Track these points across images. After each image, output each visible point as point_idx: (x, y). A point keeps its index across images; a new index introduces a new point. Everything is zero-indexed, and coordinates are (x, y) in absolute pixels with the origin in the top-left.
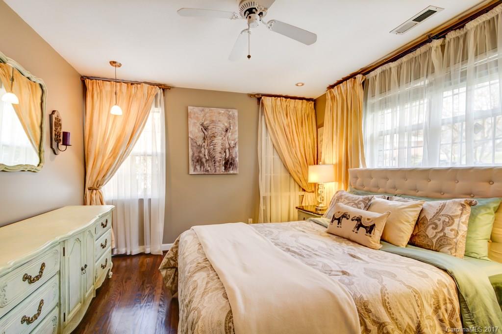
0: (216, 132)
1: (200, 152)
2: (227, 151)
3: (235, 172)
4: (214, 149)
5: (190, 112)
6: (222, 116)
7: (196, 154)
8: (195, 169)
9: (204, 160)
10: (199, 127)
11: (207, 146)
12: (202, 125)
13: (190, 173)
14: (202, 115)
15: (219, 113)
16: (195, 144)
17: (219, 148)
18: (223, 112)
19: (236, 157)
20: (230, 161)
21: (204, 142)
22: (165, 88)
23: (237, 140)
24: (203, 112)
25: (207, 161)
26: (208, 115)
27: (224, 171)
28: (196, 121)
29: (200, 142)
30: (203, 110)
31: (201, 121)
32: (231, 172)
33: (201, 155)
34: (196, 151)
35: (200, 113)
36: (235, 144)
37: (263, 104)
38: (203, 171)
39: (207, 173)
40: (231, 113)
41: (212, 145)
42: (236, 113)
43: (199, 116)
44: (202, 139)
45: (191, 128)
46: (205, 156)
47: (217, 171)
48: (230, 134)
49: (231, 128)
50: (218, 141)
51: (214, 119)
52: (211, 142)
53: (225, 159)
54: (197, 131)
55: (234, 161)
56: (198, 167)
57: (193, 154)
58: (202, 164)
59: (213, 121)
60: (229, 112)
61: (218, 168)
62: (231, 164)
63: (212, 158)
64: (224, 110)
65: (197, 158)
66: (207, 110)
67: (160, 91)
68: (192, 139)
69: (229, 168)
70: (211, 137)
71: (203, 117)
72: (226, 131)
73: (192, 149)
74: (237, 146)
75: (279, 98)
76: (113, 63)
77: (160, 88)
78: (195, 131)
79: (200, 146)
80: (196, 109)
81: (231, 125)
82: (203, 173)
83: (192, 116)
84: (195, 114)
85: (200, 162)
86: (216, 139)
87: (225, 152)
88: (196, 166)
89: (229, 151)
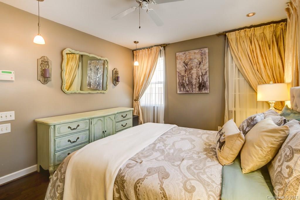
0: (193, 66)
1: (183, 79)
2: (200, 77)
3: (206, 92)
4: (191, 77)
5: (177, 56)
6: (197, 54)
7: (181, 81)
8: (180, 91)
9: (185, 84)
10: (182, 64)
11: (188, 75)
12: (184, 62)
13: (178, 93)
14: (184, 57)
15: (195, 53)
16: (180, 75)
18: (197, 52)
19: (207, 81)
20: (203, 84)
21: (186, 73)
22: (165, 46)
23: (208, 69)
24: (184, 55)
25: (187, 85)
26: (187, 56)
27: (198, 91)
28: (181, 61)
29: (183, 73)
30: (185, 53)
31: (183, 60)
32: (203, 92)
33: (184, 81)
34: (181, 79)
35: (183, 55)
36: (206, 72)
38: (185, 91)
39: (187, 93)
40: (203, 51)
41: (190, 75)
42: (207, 50)
43: (182, 57)
44: (184, 71)
45: (178, 66)
46: (186, 82)
47: (194, 91)
48: (202, 66)
49: (203, 61)
51: (191, 57)
52: (190, 73)
53: (199, 83)
54: (181, 67)
55: (205, 84)
56: (182, 89)
57: (179, 81)
58: (184, 87)
59: (191, 59)
60: (202, 51)
61: (194, 89)
62: (203, 86)
63: (190, 83)
64: (198, 50)
65: (182, 83)
66: (187, 52)
68: (178, 72)
69: (202, 89)
70: (190, 69)
71: (185, 57)
72: (200, 64)
73: (178, 78)
74: (208, 73)
75: (243, 30)
76: (135, 42)
77: (162, 47)
78: (180, 67)
79: (183, 76)
80: (181, 54)
81: (203, 59)
82: (185, 93)
83: (178, 58)
84: (180, 57)
85: (183, 86)
86: (193, 70)
87: (199, 78)
88: (181, 88)
89: (202, 78)
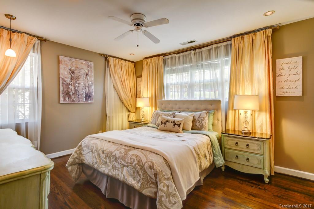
0: (80, 76)
1: (69, 88)
2: (87, 88)
3: (92, 102)
4: (78, 87)
5: (61, 60)
6: (84, 65)
7: (65, 90)
8: (65, 100)
9: (71, 93)
10: (68, 71)
11: (74, 84)
12: (70, 70)
13: (60, 103)
14: (70, 63)
15: (82, 63)
16: (65, 83)
17: (82, 86)
18: (84, 63)
19: (92, 92)
20: (89, 95)
21: (72, 81)
22: (42, 40)
23: (93, 81)
24: (70, 61)
25: (73, 94)
26: (74, 63)
27: (84, 101)
28: (65, 67)
29: (68, 81)
30: (71, 60)
31: (70, 67)
32: (89, 102)
33: (69, 90)
34: (66, 87)
35: (69, 61)
36: (92, 84)
37: (108, 61)
38: (71, 101)
39: (73, 103)
40: (89, 64)
41: (77, 84)
42: (92, 64)
43: (68, 63)
44: (70, 79)
45: (61, 71)
46: (72, 91)
47: (80, 101)
48: (89, 77)
49: (90, 73)
50: (82, 81)
51: (78, 66)
52: (76, 82)
53: (86, 93)
54: (66, 73)
55: (91, 95)
56: (67, 99)
57: (64, 89)
58: (70, 96)
59: (77, 68)
60: (88, 63)
61: (81, 99)
62: (89, 96)
63: (76, 93)
64: (85, 61)
65: (66, 92)
66: (73, 60)
67: (37, 41)
68: (63, 79)
69: (88, 99)
70: (77, 78)
71: (71, 64)
72: (87, 75)
73: (62, 85)
74: (93, 85)
75: (117, 59)
76: (8, 16)
77: (38, 39)
78: (64, 73)
79: (68, 84)
80: (66, 59)
81: (90, 72)
82: (70, 102)
83: (63, 63)
84: (65, 62)
85: (68, 95)
86: (79, 80)
87: (85, 88)
88: (65, 97)
89: (88, 88)
